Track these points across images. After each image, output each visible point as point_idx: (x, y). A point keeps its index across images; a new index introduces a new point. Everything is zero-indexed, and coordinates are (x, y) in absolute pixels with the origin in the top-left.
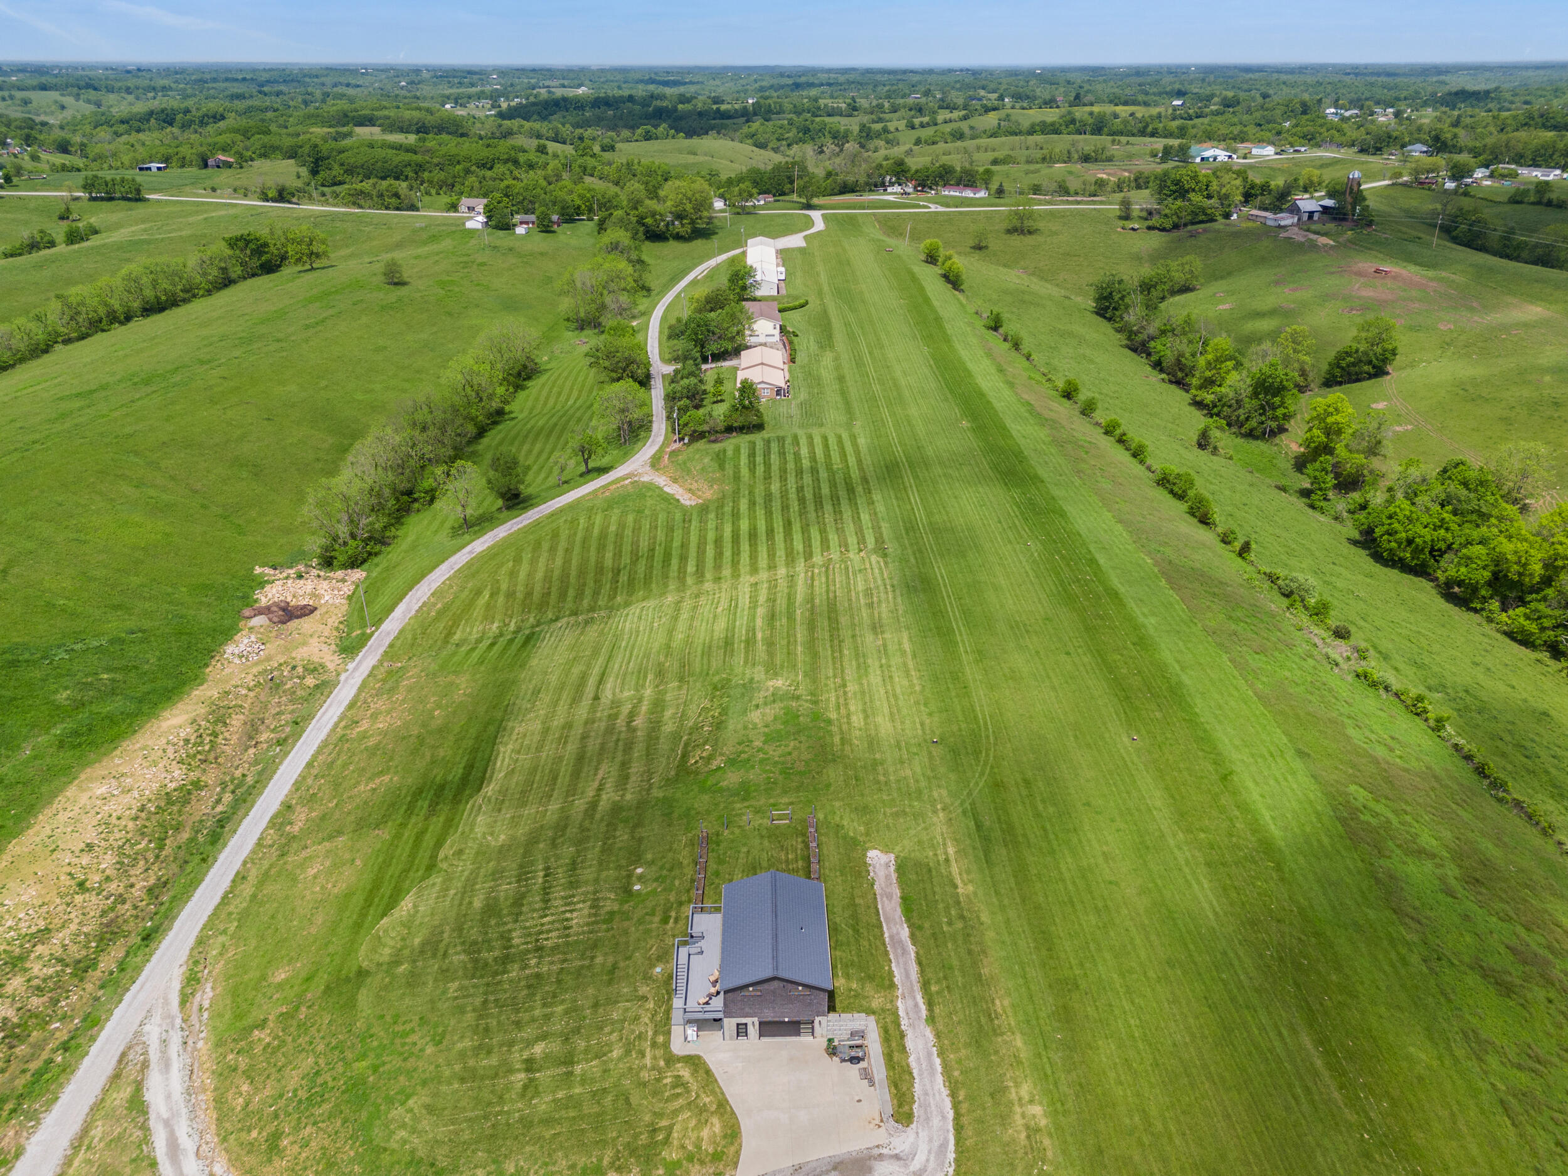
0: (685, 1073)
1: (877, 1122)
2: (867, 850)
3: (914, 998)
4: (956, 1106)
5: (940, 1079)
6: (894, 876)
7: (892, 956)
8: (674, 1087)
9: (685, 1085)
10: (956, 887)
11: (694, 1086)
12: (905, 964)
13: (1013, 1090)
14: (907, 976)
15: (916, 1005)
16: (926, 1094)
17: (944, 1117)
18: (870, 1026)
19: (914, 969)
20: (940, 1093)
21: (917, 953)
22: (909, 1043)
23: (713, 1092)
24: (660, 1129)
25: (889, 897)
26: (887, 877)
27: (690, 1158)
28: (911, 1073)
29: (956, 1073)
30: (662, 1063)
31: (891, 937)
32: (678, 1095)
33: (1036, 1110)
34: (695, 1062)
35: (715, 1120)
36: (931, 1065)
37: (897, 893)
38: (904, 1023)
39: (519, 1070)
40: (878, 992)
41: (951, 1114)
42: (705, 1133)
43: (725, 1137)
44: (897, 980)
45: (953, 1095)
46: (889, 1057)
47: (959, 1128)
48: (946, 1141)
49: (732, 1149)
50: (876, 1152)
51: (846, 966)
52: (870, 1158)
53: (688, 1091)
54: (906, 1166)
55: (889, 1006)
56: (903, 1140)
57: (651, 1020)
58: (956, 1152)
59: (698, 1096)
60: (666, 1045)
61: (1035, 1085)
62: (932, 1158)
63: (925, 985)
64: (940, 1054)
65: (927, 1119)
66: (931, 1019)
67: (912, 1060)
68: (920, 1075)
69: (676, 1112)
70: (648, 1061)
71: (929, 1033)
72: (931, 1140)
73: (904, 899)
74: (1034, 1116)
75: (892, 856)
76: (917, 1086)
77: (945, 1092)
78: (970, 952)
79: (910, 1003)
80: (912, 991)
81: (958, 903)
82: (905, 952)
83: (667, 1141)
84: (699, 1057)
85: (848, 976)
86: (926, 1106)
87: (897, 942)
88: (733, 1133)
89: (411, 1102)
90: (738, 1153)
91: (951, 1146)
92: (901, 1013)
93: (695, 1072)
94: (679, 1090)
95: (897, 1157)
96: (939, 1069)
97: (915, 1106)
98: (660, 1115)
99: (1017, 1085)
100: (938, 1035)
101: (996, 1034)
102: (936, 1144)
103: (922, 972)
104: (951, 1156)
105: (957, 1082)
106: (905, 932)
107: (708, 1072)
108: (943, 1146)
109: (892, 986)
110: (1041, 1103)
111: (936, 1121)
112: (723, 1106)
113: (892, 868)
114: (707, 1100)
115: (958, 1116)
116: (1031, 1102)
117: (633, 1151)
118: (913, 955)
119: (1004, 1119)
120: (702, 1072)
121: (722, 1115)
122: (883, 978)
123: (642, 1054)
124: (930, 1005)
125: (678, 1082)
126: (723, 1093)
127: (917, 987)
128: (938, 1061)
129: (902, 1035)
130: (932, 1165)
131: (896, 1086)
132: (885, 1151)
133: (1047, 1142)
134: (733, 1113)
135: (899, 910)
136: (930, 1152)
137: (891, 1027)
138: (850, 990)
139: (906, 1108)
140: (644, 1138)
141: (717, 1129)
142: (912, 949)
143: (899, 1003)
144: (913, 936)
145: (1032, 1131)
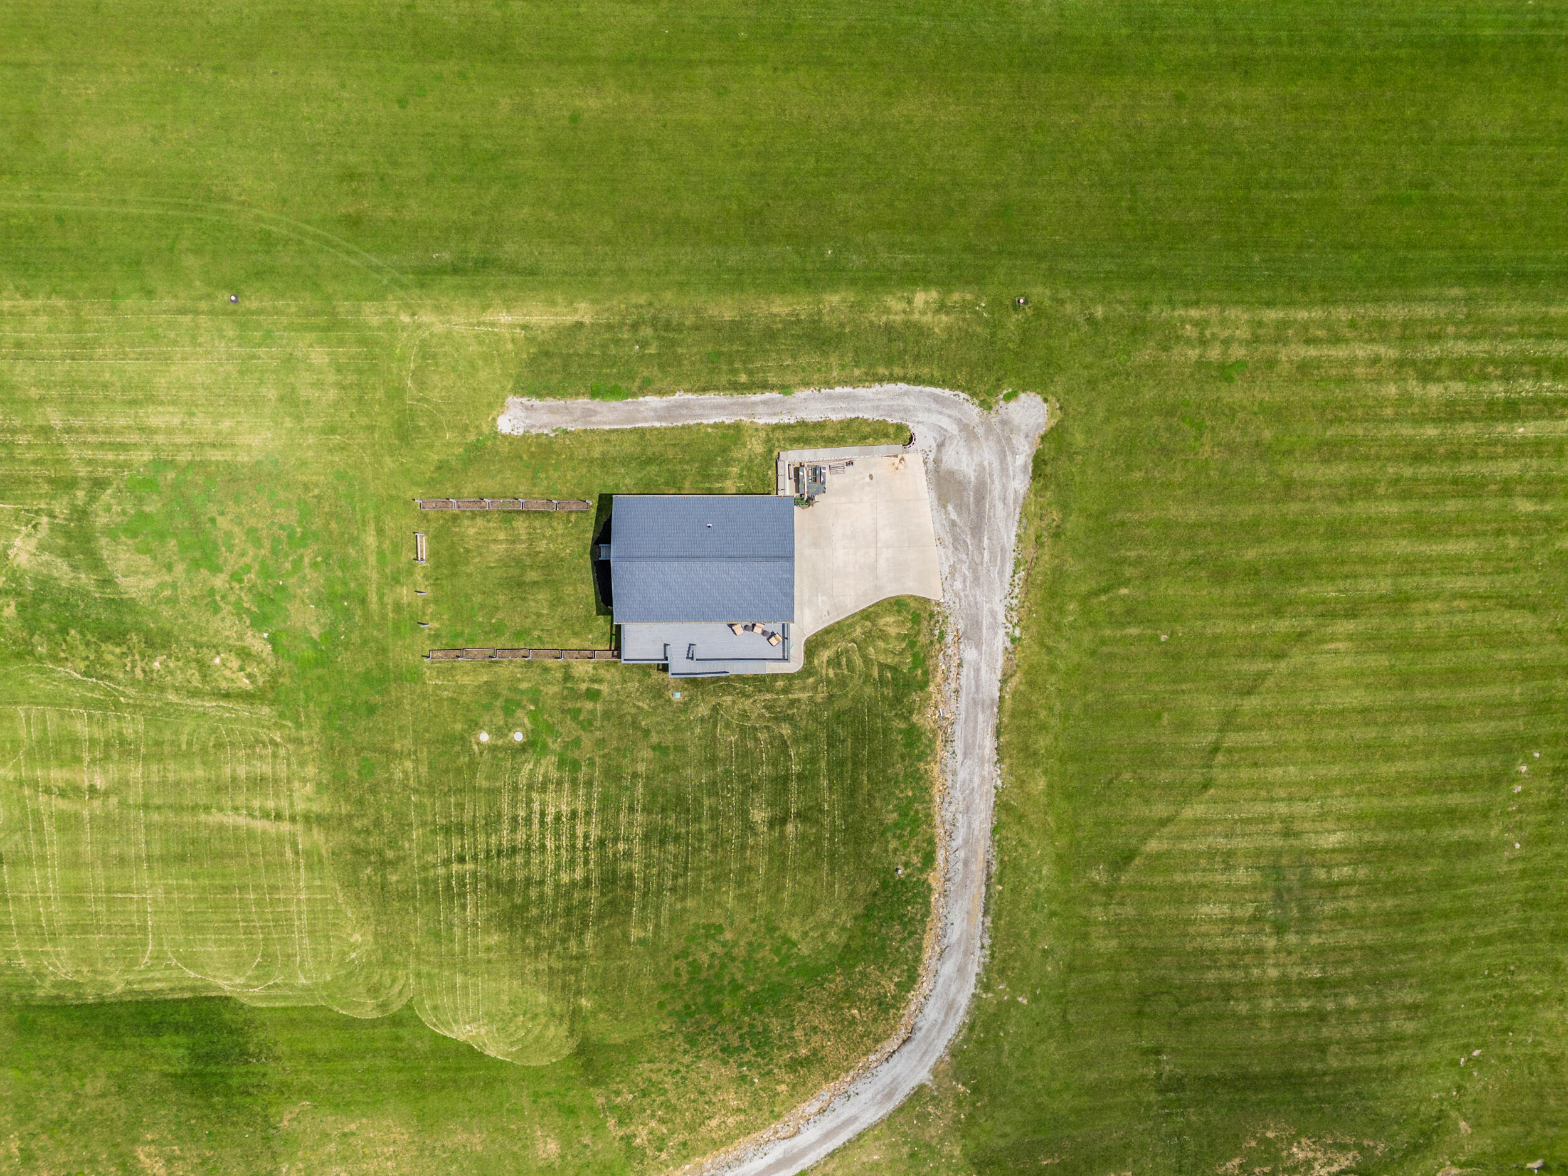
0: (826, 655)
1: (897, 460)
2: (495, 434)
3: (754, 404)
4: (893, 379)
5: (861, 391)
6: (550, 402)
7: (692, 422)
8: (839, 665)
9: (838, 655)
10: (580, 325)
11: (842, 645)
12: (702, 406)
13: (891, 317)
14: (723, 407)
15: (765, 403)
16: (877, 408)
17: (906, 393)
18: (791, 457)
19: (710, 398)
20: (878, 393)
21: (687, 391)
22: (814, 417)
23: (851, 626)
24: (880, 676)
25: (588, 413)
26: (551, 410)
27: (912, 644)
28: (851, 420)
29: (857, 372)
30: (811, 680)
31: (660, 418)
32: (849, 662)
33: (920, 298)
34: (812, 647)
35: (881, 622)
36: (842, 397)
37: (583, 402)
38: (786, 419)
39: (782, 832)
40: (744, 445)
41: (903, 386)
42: (893, 631)
43: (899, 612)
44: (728, 421)
45: (881, 380)
46: (830, 442)
47: (917, 380)
48: (931, 395)
49: (913, 604)
50: (931, 465)
51: (707, 477)
52: (937, 471)
53: (847, 651)
54: (951, 437)
55: (763, 434)
56: (925, 438)
57: (748, 696)
58: (942, 387)
59: (853, 641)
60: (789, 677)
61: (890, 292)
62: (948, 412)
63: (736, 387)
64: (828, 384)
65: (906, 410)
66: (785, 389)
67: (835, 417)
68: (854, 411)
69: (866, 660)
70: (804, 696)
71: (802, 394)
72: (929, 410)
73: (594, 394)
74: (927, 302)
75: (511, 399)
76: (868, 416)
77: (877, 387)
78: (697, 328)
79: (761, 409)
80: (745, 405)
81: (610, 327)
82: (685, 405)
83: (894, 669)
84: (808, 643)
85: (723, 477)
86: (891, 410)
87: (669, 412)
88: (897, 604)
89: (794, 936)
90: (916, 599)
91: (938, 391)
92: (774, 421)
93: (825, 645)
94: (844, 661)
95: (940, 446)
96: (848, 390)
97: (889, 420)
98: (867, 677)
99: (887, 310)
100: (806, 384)
101: (820, 320)
102: (933, 405)
103: (717, 388)
104: (947, 392)
105: (867, 374)
106: (653, 401)
107: (827, 631)
108: (936, 399)
109: (737, 427)
110: (913, 292)
111: (909, 402)
112: (867, 615)
113: (536, 402)
114: (859, 630)
115: (904, 379)
116: (910, 302)
117: (898, 700)
118: (690, 396)
119: (921, 332)
120: (827, 638)
121: (877, 615)
122: (724, 436)
123: (793, 703)
124: (765, 386)
125: (834, 662)
126: (854, 615)
127: (738, 398)
128: (838, 390)
129: (802, 424)
130: (955, 413)
131: (865, 438)
132: (932, 457)
133: (956, 296)
134: (877, 604)
135: (614, 403)
136: (940, 413)
137: (792, 434)
138: (741, 476)
139: (891, 430)
140: (888, 692)
141: (890, 619)
142: (679, 397)
143: (761, 421)
144: (661, 392)
145: (942, 307)
